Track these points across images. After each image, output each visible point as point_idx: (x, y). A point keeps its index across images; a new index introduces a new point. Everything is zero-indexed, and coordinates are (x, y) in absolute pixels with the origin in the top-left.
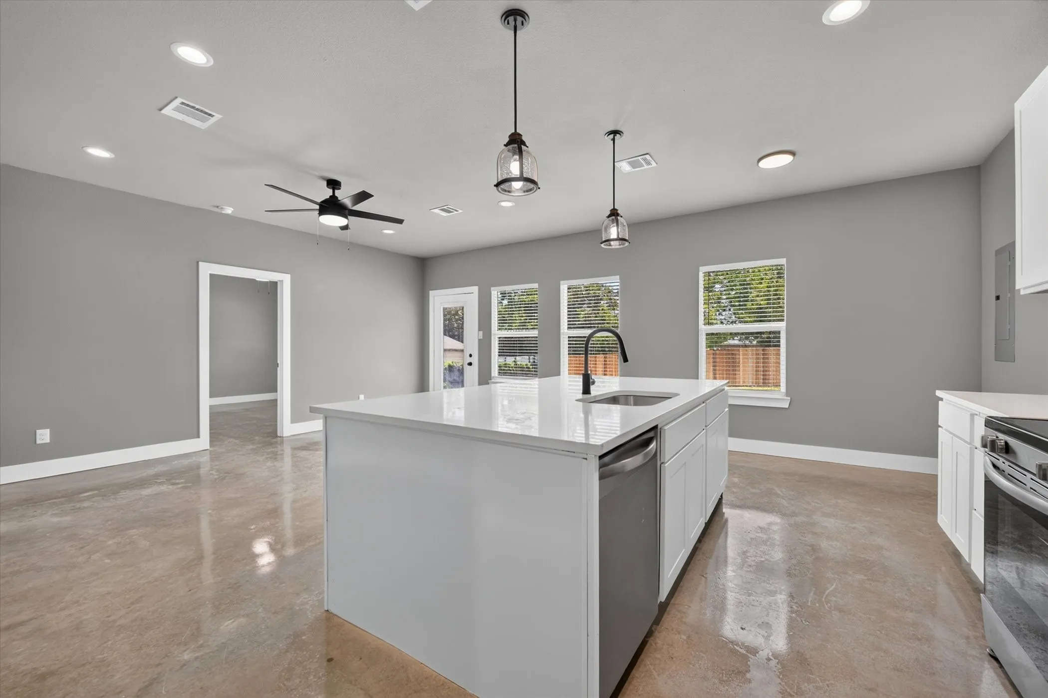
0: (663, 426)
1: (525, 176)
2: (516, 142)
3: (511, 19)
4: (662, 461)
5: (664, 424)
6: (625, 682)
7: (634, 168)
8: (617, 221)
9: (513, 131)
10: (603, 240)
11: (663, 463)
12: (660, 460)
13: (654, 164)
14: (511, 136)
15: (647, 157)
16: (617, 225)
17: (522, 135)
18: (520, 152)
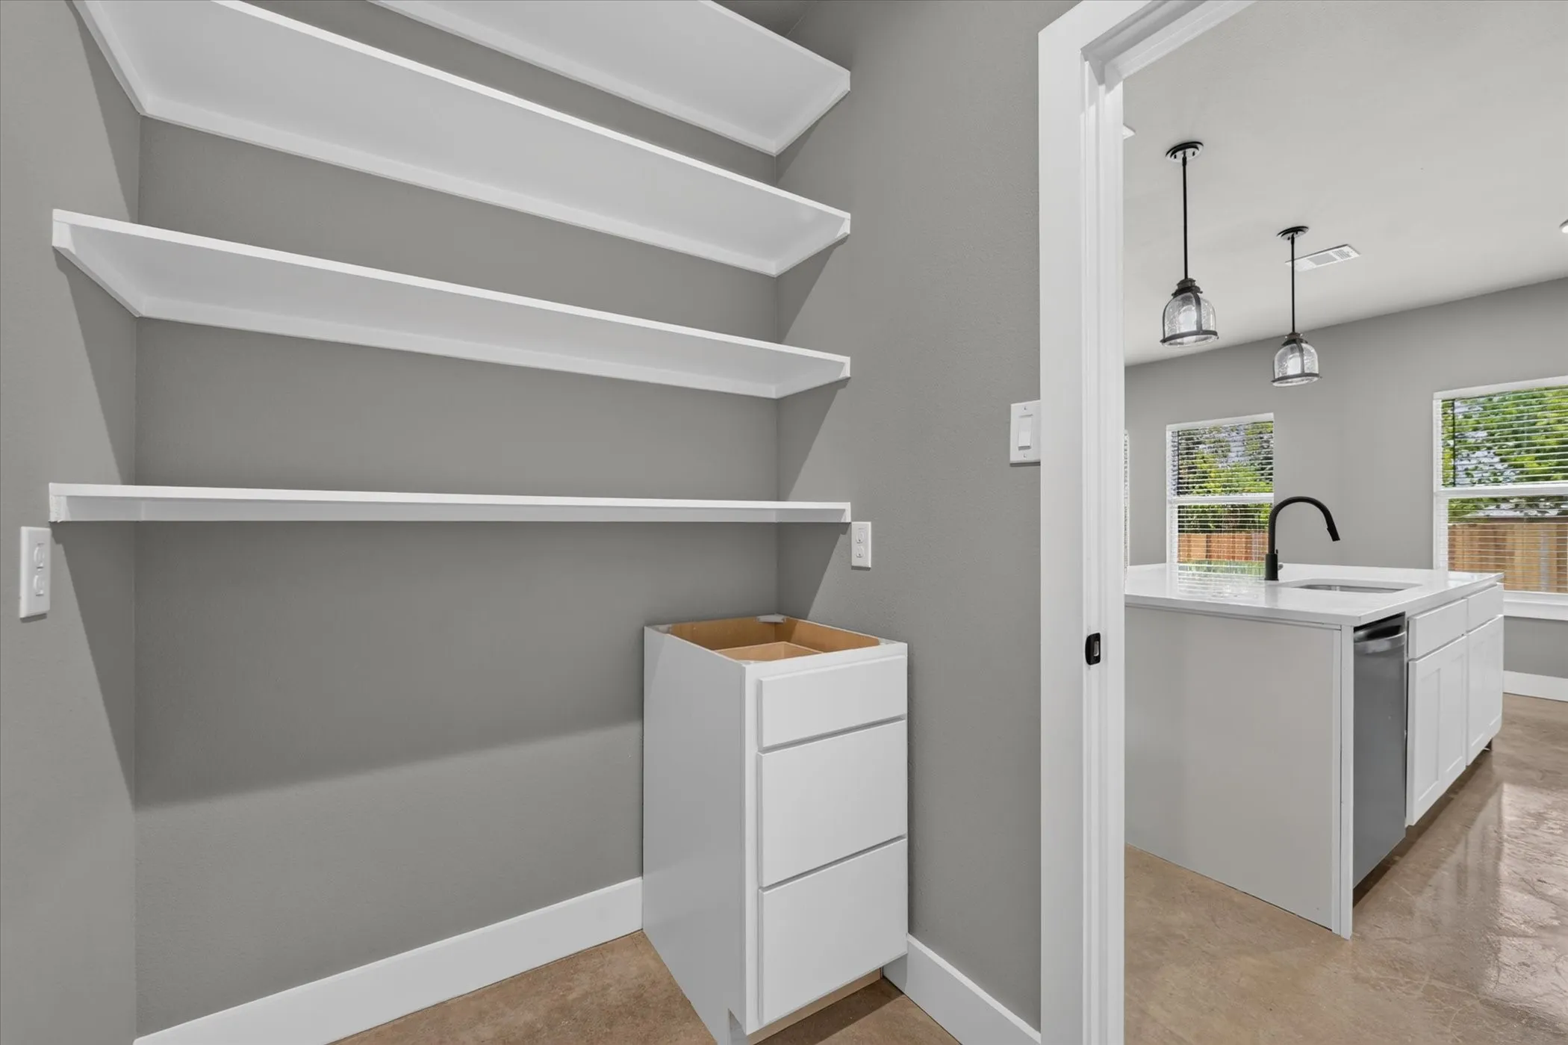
0: (1414, 615)
1: (1204, 328)
2: (1187, 290)
3: (1180, 154)
4: (1410, 657)
5: (1413, 613)
6: (1376, 881)
7: (1318, 264)
8: (1301, 350)
9: (1183, 278)
10: (1277, 377)
11: (1410, 660)
12: (1407, 656)
13: (1354, 255)
14: (1181, 283)
15: (1346, 249)
16: (1302, 356)
17: (1194, 281)
18: (1198, 301)
